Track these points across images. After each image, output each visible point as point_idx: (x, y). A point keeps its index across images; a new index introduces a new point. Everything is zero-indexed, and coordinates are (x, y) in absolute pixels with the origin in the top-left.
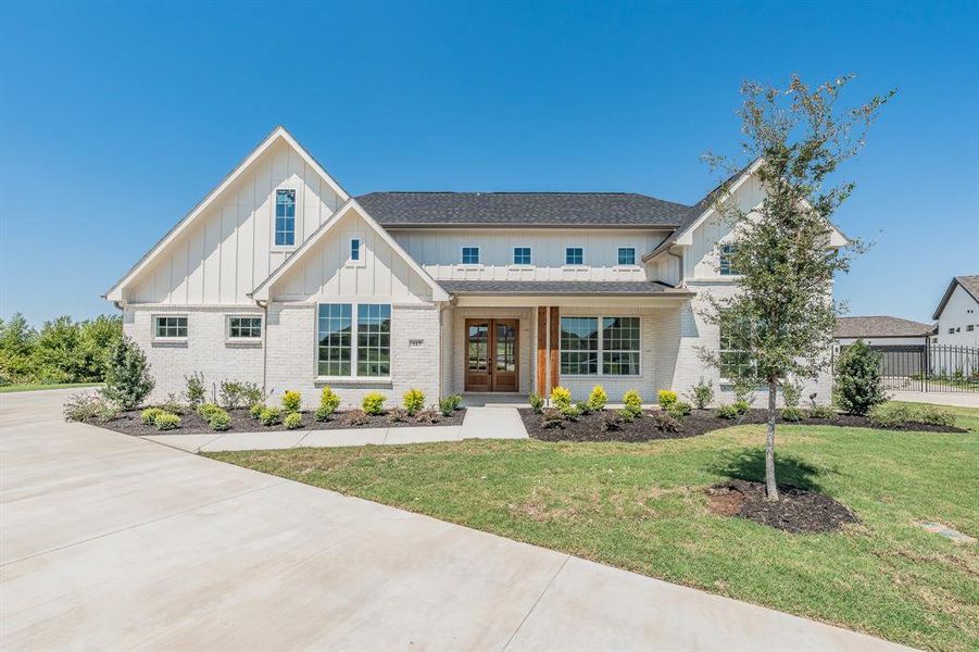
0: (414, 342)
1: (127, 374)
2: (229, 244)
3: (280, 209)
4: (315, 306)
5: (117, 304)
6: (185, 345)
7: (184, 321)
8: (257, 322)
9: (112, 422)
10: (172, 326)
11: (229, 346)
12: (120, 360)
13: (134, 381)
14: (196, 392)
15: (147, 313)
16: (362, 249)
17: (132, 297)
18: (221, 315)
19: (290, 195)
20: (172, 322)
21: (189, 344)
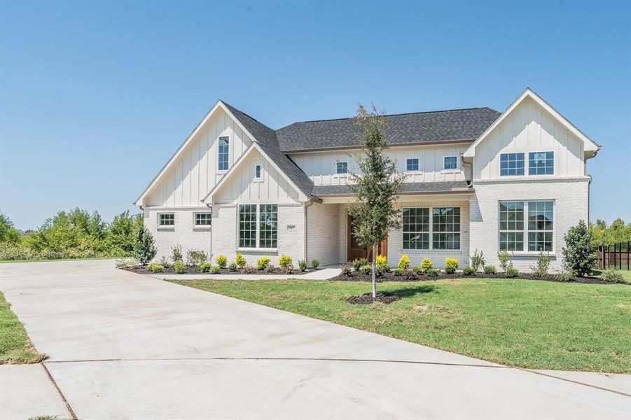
0: (290, 227)
1: (143, 246)
2: (195, 171)
3: (221, 148)
4: (236, 206)
5: (141, 207)
6: (173, 230)
7: (172, 216)
8: (209, 216)
9: (135, 269)
10: (167, 219)
11: (195, 230)
12: (140, 238)
13: (146, 249)
14: (177, 256)
15: (154, 212)
16: (262, 171)
17: (148, 204)
18: (191, 212)
19: (226, 139)
20: (167, 217)
21: (175, 229)
